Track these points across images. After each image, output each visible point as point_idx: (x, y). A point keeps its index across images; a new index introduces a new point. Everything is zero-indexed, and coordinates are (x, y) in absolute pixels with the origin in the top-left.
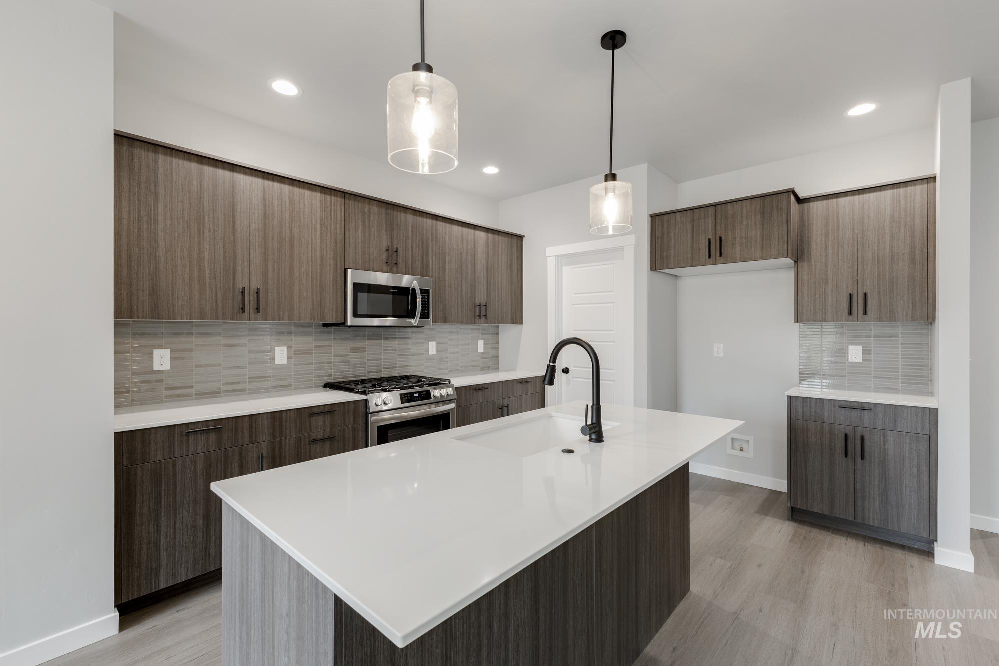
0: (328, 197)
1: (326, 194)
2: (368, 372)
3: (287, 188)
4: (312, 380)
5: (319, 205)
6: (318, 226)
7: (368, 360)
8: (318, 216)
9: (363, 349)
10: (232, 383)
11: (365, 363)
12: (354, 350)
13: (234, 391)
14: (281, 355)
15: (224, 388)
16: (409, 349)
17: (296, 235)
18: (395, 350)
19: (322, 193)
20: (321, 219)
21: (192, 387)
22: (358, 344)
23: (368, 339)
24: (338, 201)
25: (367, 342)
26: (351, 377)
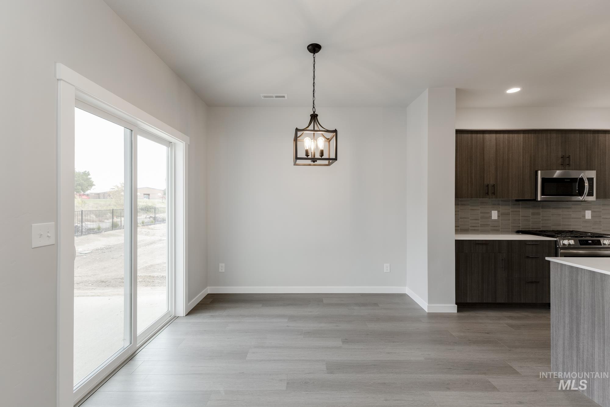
0: (527, 135)
1: (525, 133)
2: (542, 227)
3: (506, 136)
4: (510, 228)
5: (522, 140)
6: (521, 150)
7: (542, 220)
8: (522, 145)
9: (538, 214)
10: (474, 227)
11: (540, 222)
12: (533, 214)
13: (474, 230)
14: (495, 215)
15: (471, 228)
16: (571, 215)
17: (510, 157)
18: (560, 215)
19: (523, 133)
20: (523, 147)
21: (459, 227)
22: (536, 211)
23: (542, 208)
24: (532, 136)
25: (541, 210)
26: (532, 229)
